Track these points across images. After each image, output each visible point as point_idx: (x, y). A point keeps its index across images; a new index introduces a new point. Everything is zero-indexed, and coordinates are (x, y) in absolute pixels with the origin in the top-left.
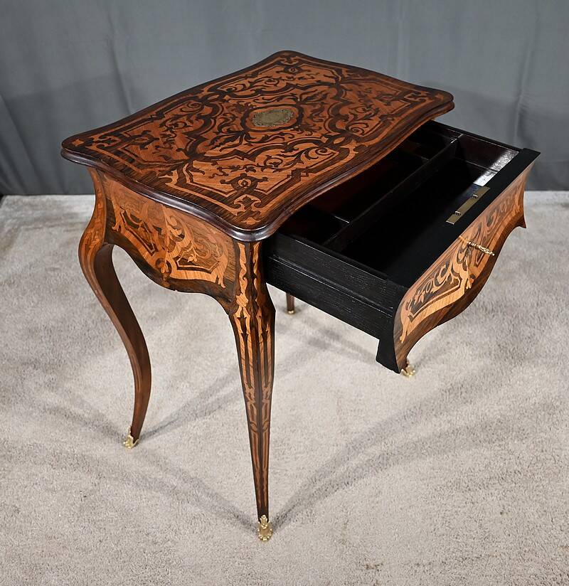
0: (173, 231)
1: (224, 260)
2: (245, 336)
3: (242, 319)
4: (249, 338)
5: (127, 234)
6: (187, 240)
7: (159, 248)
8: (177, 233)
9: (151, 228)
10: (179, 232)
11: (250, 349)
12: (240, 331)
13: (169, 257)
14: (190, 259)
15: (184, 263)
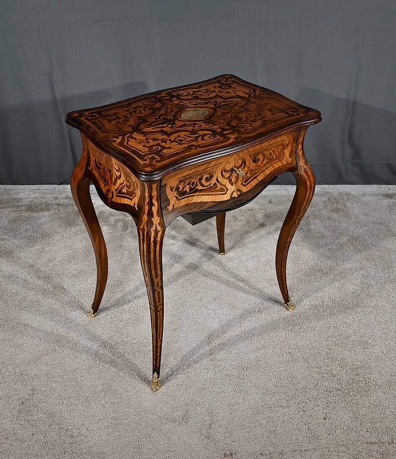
0: (116, 172)
1: (138, 192)
2: (143, 240)
3: (143, 229)
4: (145, 242)
5: (95, 172)
6: (122, 179)
7: (109, 182)
8: (118, 174)
9: (107, 170)
10: (119, 174)
11: (145, 249)
12: (141, 238)
13: (114, 188)
14: (124, 191)
15: (120, 193)
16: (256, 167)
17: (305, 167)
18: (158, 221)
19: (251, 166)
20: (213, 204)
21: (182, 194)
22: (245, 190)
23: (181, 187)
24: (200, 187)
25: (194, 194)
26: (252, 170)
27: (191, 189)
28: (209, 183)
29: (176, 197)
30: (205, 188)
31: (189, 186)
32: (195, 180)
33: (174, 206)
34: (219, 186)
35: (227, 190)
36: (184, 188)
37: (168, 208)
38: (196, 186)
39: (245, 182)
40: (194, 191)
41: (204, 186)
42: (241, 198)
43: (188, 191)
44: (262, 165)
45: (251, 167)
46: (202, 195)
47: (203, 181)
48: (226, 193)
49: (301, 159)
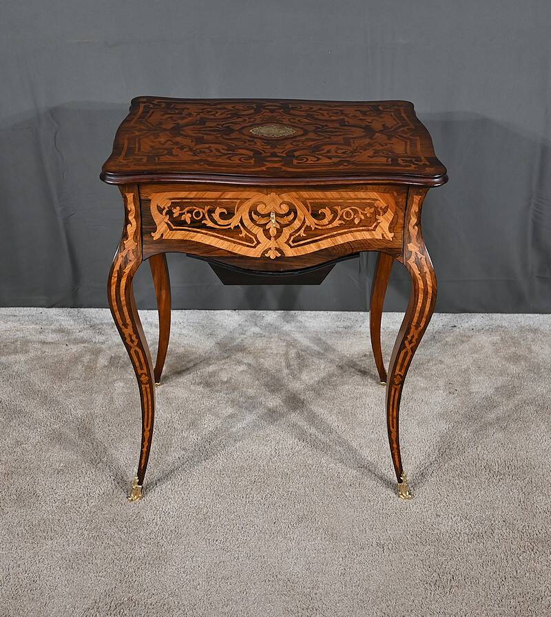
16: (317, 225)
17: (420, 256)
18: (134, 247)
19: (307, 221)
20: (229, 255)
21: (178, 223)
22: (290, 252)
23: (176, 212)
24: (210, 224)
25: (198, 230)
26: (308, 228)
27: (193, 221)
28: (226, 222)
29: (168, 224)
30: (218, 227)
31: (189, 215)
32: (201, 210)
33: (162, 235)
34: (244, 233)
35: (259, 243)
36: (181, 215)
37: (153, 234)
38: (202, 219)
39: (293, 242)
40: (197, 225)
41: (215, 223)
42: (279, 262)
43: (189, 221)
44: (330, 226)
45: (307, 223)
46: (213, 236)
47: (216, 216)
48: (255, 247)
49: (414, 239)
